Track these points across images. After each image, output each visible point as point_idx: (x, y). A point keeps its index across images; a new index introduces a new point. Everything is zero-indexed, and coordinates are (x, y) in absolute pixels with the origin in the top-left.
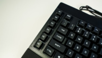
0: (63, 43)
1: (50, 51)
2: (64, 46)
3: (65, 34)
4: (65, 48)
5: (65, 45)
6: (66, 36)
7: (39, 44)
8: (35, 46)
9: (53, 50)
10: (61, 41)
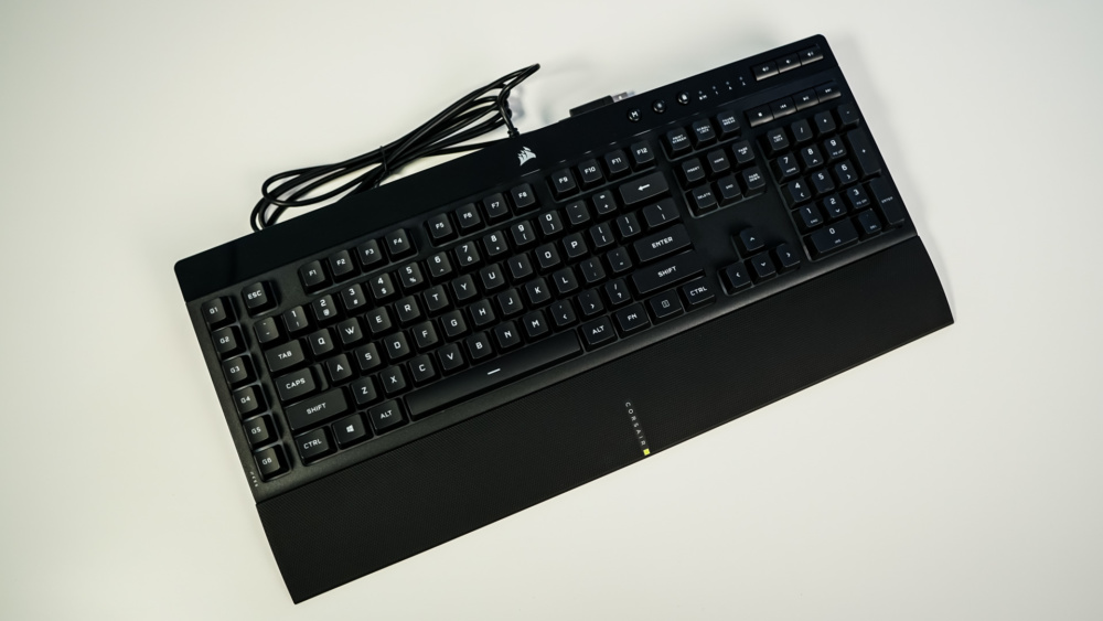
0: (325, 385)
1: (315, 442)
2: (332, 393)
3: (301, 358)
4: (338, 393)
5: (332, 385)
6: (311, 358)
7: (270, 461)
8: (267, 477)
9: (321, 431)
10: (312, 387)
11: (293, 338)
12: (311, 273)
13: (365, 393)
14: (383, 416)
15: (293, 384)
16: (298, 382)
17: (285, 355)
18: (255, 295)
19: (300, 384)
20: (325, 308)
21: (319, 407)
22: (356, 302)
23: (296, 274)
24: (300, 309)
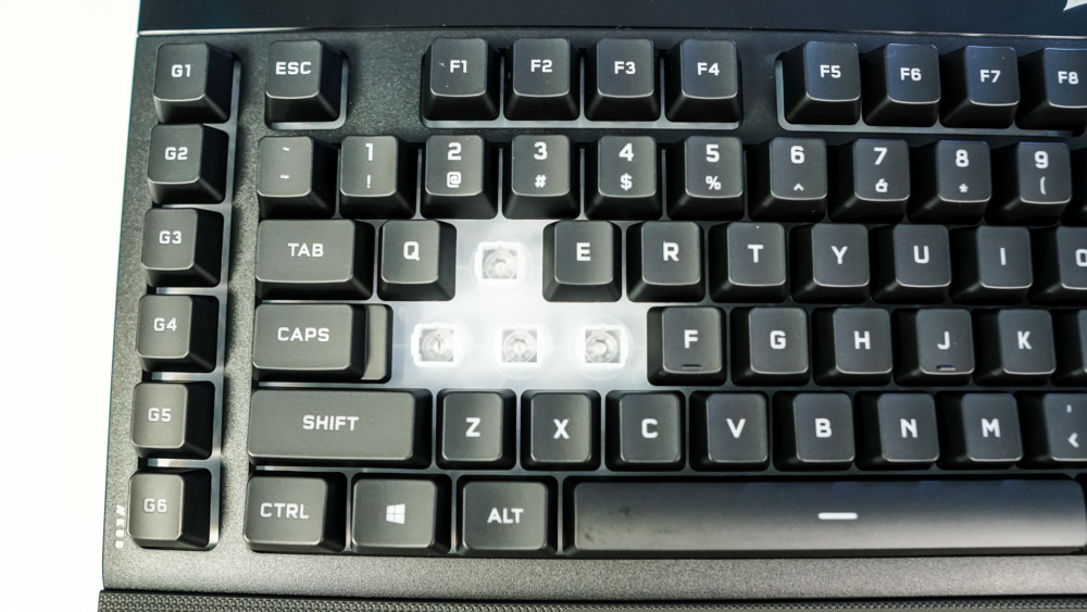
3: (344, 272)
6: (368, 282)
9: (318, 488)
10: (343, 359)
11: (345, 216)
12: (453, 65)
13: (470, 433)
14: (494, 516)
15: (297, 334)
16: (310, 333)
17: (304, 250)
18: (294, 68)
19: (314, 341)
20: (454, 166)
21: (339, 421)
22: (540, 181)
23: (417, 63)
24: (390, 144)
